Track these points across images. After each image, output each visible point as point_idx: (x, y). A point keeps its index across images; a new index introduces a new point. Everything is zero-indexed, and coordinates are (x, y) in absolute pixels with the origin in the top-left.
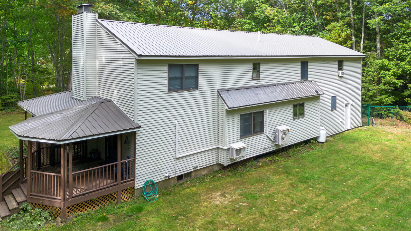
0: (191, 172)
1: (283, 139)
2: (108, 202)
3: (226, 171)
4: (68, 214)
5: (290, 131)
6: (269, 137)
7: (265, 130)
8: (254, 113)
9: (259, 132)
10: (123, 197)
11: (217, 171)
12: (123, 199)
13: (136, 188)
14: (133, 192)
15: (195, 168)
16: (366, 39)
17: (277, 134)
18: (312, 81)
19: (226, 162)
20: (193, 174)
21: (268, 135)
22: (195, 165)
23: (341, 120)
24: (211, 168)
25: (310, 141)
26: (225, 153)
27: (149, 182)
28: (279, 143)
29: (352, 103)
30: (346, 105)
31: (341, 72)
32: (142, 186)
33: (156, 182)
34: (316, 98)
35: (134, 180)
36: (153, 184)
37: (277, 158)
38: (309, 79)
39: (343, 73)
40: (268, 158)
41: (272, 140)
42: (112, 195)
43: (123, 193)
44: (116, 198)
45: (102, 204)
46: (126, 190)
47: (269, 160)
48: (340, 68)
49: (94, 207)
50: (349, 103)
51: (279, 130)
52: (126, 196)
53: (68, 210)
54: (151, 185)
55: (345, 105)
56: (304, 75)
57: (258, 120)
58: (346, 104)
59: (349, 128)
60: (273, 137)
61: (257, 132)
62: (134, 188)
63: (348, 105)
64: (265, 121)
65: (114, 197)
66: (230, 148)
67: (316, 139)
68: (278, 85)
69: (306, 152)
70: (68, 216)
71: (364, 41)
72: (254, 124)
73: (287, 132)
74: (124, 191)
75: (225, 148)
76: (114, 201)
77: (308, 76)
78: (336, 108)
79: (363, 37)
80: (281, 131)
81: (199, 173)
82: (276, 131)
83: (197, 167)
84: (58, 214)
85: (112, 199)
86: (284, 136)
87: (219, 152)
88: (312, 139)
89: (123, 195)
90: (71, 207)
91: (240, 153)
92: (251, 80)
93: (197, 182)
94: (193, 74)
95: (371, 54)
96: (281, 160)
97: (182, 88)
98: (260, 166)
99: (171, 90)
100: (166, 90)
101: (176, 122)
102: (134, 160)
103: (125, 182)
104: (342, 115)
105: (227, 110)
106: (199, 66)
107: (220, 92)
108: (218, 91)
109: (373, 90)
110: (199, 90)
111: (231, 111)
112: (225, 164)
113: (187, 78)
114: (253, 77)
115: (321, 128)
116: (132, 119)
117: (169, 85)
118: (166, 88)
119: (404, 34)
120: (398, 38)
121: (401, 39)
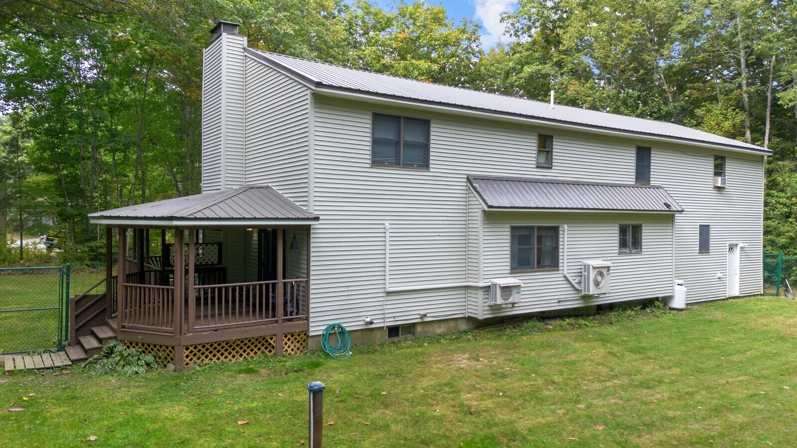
0: (414, 325)
1: (597, 284)
2: (259, 352)
3: (482, 332)
4: (188, 360)
5: (611, 272)
6: (570, 279)
7: (560, 265)
8: (539, 228)
9: (549, 266)
10: (286, 347)
11: (464, 332)
12: (286, 350)
13: (311, 334)
14: (304, 341)
15: (421, 318)
16: (774, 135)
17: (586, 274)
18: (658, 187)
19: (482, 313)
20: (419, 329)
21: (568, 276)
22: (423, 312)
23: (719, 275)
24: (452, 324)
25: (654, 304)
26: (481, 294)
27: (334, 327)
28: (589, 291)
29: (742, 245)
30: (731, 248)
31: (720, 178)
32: (320, 333)
33: (348, 329)
34: (666, 217)
35: (307, 319)
36: (342, 332)
37: (583, 322)
38: (652, 183)
39: (723, 182)
40: (567, 320)
41: (576, 286)
42: (267, 341)
43: (286, 340)
44: (273, 347)
45: (248, 354)
46: (292, 336)
47: (568, 324)
48: (719, 171)
49: (234, 356)
50: (736, 245)
51: (589, 266)
52: (292, 346)
53: (187, 352)
54: (337, 333)
55: (728, 248)
56: (643, 175)
57: (548, 243)
58: (730, 245)
59: (737, 294)
60: (577, 281)
61: (544, 267)
62: (306, 334)
63: (735, 248)
64: (561, 247)
65: (270, 344)
66: (489, 287)
67: (666, 300)
68: (588, 184)
69: (644, 321)
70: (187, 364)
71: (770, 140)
72: (539, 250)
73: (605, 271)
74: (289, 336)
75: (481, 284)
76: (270, 351)
77: (649, 178)
78: (708, 249)
79: (767, 131)
80: (594, 268)
81: (429, 328)
82: (582, 267)
83: (425, 315)
84: (169, 359)
85: (266, 348)
86: (599, 278)
87: (469, 295)
88: (657, 299)
89: (286, 344)
90: (191, 348)
91: (510, 295)
92: (534, 166)
93: (424, 342)
94: (419, 139)
95: (784, 166)
96: (592, 326)
97: (397, 163)
98: (549, 330)
99: (377, 161)
100: (368, 161)
101: (387, 224)
102: (308, 282)
103: (291, 320)
104: (723, 266)
105: (484, 211)
106: (432, 125)
107: (472, 181)
108: (468, 179)
109: (788, 232)
110: (431, 170)
111: (493, 216)
112: (481, 317)
113: (408, 145)
114: (537, 163)
115: (676, 281)
116: (304, 208)
117: (374, 154)
118: (368, 157)
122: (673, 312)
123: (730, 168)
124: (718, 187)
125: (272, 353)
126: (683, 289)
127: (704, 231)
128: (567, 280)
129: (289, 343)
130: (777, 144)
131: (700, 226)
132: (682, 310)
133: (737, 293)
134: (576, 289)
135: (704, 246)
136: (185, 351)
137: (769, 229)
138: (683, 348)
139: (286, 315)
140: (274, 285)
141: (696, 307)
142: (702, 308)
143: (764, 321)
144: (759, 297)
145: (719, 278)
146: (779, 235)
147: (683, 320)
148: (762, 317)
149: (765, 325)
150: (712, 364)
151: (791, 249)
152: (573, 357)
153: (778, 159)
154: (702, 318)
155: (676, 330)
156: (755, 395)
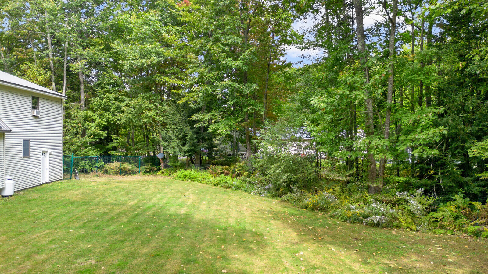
16: (68, 88)
29: (50, 151)
31: (36, 111)
39: (38, 113)
50: (47, 151)
58: (43, 152)
63: (46, 154)
71: (66, 90)
78: (29, 155)
79: (65, 85)
95: (74, 105)
104: (39, 165)
109: (77, 143)
115: (6, 177)
119: (109, 84)
120: (102, 88)
121: (106, 89)
122: (5, 198)
123: (42, 104)
124: (34, 116)
126: (12, 182)
127: (26, 144)
130: (70, 93)
131: (24, 140)
132: (11, 196)
133: (47, 180)
135: (26, 153)
137: (66, 141)
138: (10, 221)
141: (21, 193)
142: (26, 192)
143: (62, 195)
144: (61, 181)
145: (36, 172)
146: (73, 144)
147: (12, 203)
148: (61, 192)
149: (62, 197)
150: (28, 227)
151: (78, 152)
153: (71, 101)
154: (24, 199)
155: (6, 210)
156: (53, 240)
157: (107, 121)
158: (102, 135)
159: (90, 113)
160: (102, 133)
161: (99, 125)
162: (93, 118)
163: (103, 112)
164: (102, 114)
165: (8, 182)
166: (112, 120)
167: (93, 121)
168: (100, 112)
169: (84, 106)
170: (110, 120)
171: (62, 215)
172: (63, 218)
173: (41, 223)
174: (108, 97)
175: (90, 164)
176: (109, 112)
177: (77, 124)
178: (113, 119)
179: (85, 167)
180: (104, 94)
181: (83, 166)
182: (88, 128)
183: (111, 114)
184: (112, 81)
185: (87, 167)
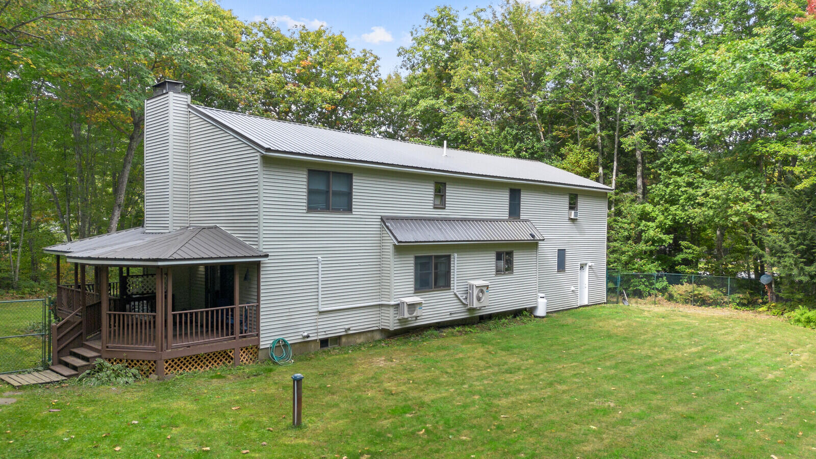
0: (340, 337)
1: (479, 299)
2: (221, 363)
3: (392, 341)
4: (167, 371)
5: (489, 289)
6: (459, 296)
7: (452, 285)
8: (437, 257)
9: (443, 287)
10: (242, 358)
11: (380, 341)
12: (242, 361)
13: (261, 347)
14: (256, 353)
15: (346, 331)
16: (620, 171)
17: (471, 291)
18: (526, 221)
19: (392, 324)
20: (344, 340)
21: (457, 293)
22: (347, 327)
23: (573, 288)
24: (369, 335)
25: (522, 313)
26: (392, 310)
27: (279, 341)
28: (473, 305)
29: (591, 264)
30: (582, 267)
31: (573, 212)
32: (268, 346)
33: (289, 342)
34: (532, 245)
35: (258, 335)
36: (285, 345)
37: (469, 329)
38: (522, 217)
39: (576, 215)
40: (457, 328)
41: (464, 301)
42: (227, 354)
43: (242, 352)
44: (232, 359)
45: (213, 364)
46: (247, 349)
47: (457, 331)
48: (573, 206)
49: (202, 367)
50: (586, 264)
51: (473, 285)
52: (246, 357)
53: (167, 365)
54: (281, 345)
55: (579, 267)
56: (514, 211)
57: (442, 269)
58: (581, 264)
60: (464, 297)
61: (440, 287)
62: (257, 347)
63: (584, 267)
64: (452, 271)
65: (229, 356)
66: (398, 304)
67: (532, 310)
68: (473, 220)
69: (514, 326)
70: (167, 374)
72: (436, 274)
73: (485, 289)
74: (244, 350)
75: (392, 303)
76: (229, 362)
77: (520, 213)
78: (564, 268)
79: (615, 168)
80: (477, 287)
81: (351, 339)
82: (468, 286)
83: (349, 329)
84: (151, 371)
85: (226, 360)
86: (481, 295)
87: (383, 311)
88: (525, 309)
89: (242, 356)
90: (170, 362)
91: (414, 311)
92: (432, 207)
93: (349, 350)
94: (344, 189)
95: (627, 196)
96: (475, 333)
97: (327, 208)
98: (443, 337)
99: (311, 208)
100: (305, 208)
101: (319, 257)
102: (258, 306)
103: (245, 337)
104: (575, 282)
105: (395, 245)
106: (354, 177)
107: (385, 220)
108: (381, 219)
109: (628, 251)
110: (354, 213)
111: (401, 249)
112: (392, 328)
113: (336, 194)
114: (434, 205)
115: (539, 294)
116: (254, 247)
117: (309, 202)
118: (305, 204)
119: (677, 162)
120: (668, 169)
121: (673, 170)
122: (537, 319)
123: (582, 203)
124: (572, 219)
125: (231, 363)
126: (544, 300)
127: (562, 254)
128: (457, 297)
129: (244, 355)
130: (623, 178)
131: (559, 250)
132: (543, 317)
133: (586, 302)
134: (464, 304)
135: (561, 267)
136: (165, 364)
137: (615, 249)
138: (539, 346)
139: (241, 333)
140: (232, 310)
141: (555, 315)
142: (560, 315)
143: (601, 324)
144: (603, 305)
145: (573, 291)
146: (623, 253)
147: (543, 325)
148: (601, 321)
149: (600, 327)
150: (556, 356)
151: (630, 265)
152: (461, 355)
153: (623, 191)
154: (557, 323)
155: (536, 333)
157: (674, 220)
158: (665, 241)
159: (649, 207)
160: (664, 237)
161: (661, 226)
162: (653, 214)
163: (667, 205)
164: (666, 209)
165: (540, 300)
166: (681, 218)
167: (653, 220)
168: (662, 205)
169: (641, 196)
170: (677, 218)
171: (595, 349)
172: (595, 353)
173: (570, 354)
174: (677, 182)
175: (647, 283)
176: (677, 206)
177: (629, 224)
178: (683, 216)
179: (639, 288)
180: (670, 178)
181: (636, 286)
182: (644, 230)
183: (681, 208)
184: (683, 157)
185: (642, 287)
